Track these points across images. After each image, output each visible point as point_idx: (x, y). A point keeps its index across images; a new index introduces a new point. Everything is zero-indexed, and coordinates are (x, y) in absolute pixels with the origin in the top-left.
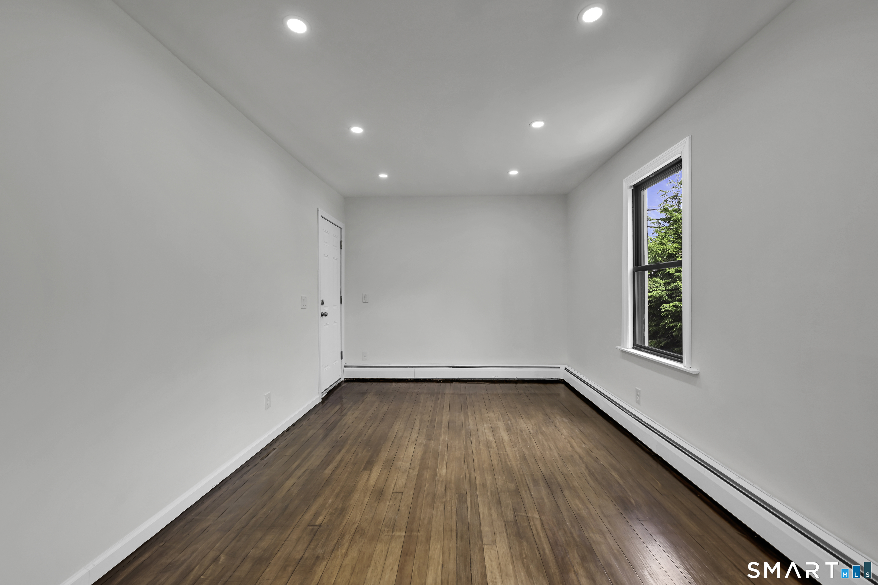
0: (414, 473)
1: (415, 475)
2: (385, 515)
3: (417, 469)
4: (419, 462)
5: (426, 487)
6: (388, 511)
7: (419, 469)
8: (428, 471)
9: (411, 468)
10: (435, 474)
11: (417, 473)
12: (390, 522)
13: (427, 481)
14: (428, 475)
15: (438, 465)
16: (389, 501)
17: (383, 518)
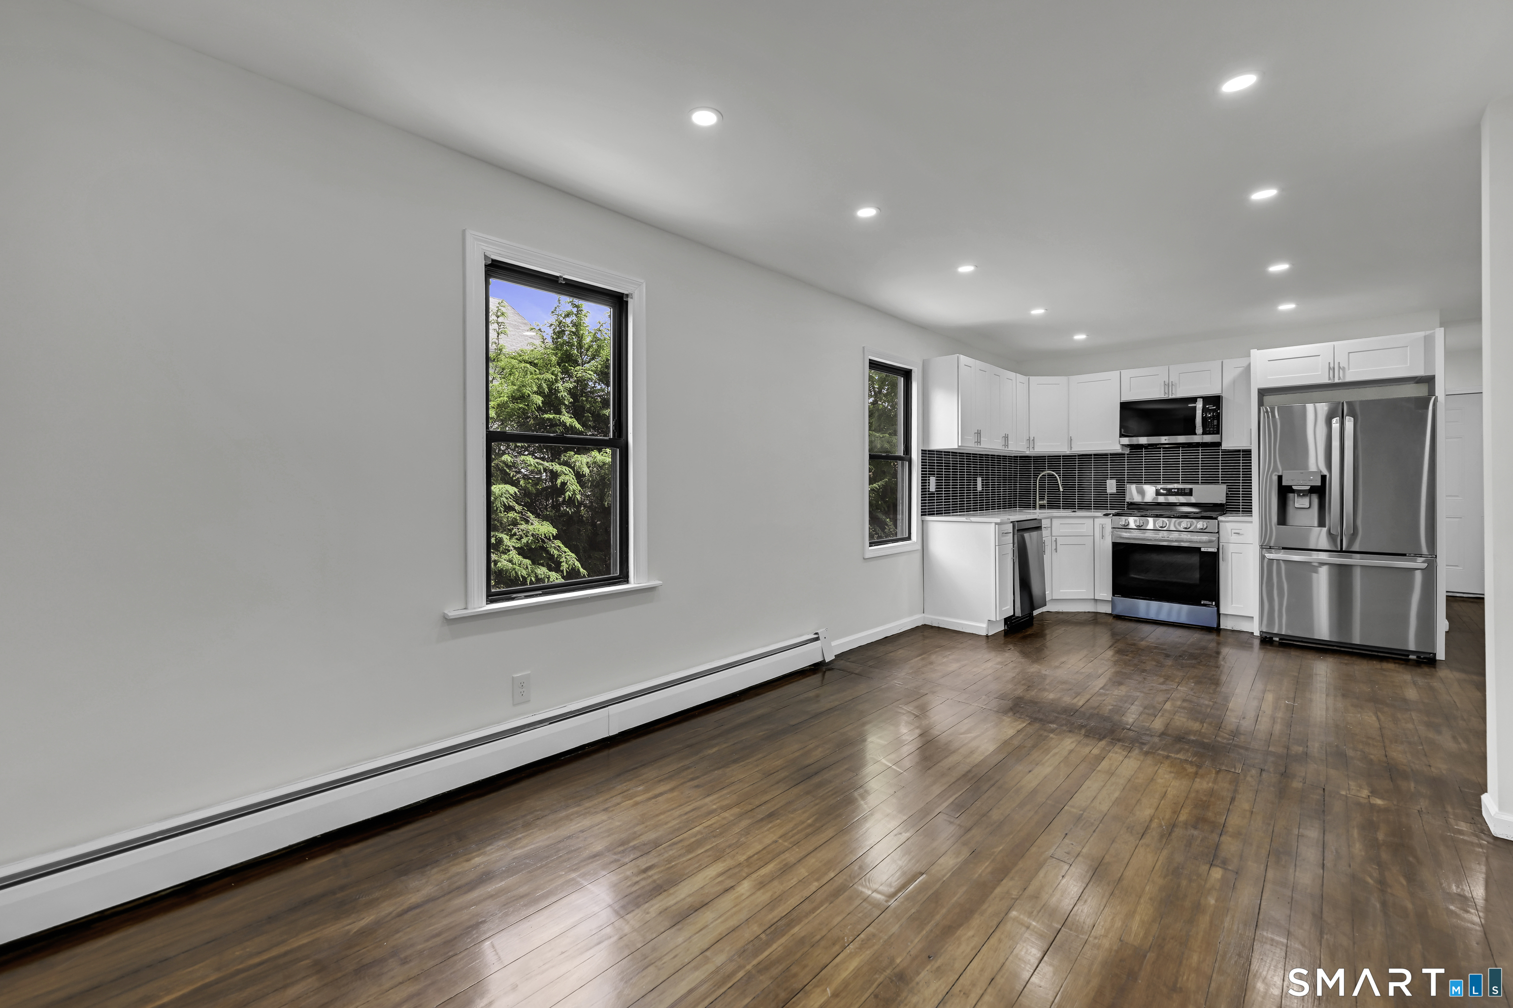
0: (1011, 883)
1: (1012, 879)
2: (1091, 836)
3: (998, 890)
4: (985, 906)
5: (1001, 848)
6: (1086, 840)
7: (995, 888)
8: (977, 875)
9: (1013, 899)
10: (966, 862)
11: (1004, 881)
12: (1084, 825)
13: (993, 857)
14: (983, 868)
15: (944, 879)
16: (1081, 854)
17: (1095, 834)
